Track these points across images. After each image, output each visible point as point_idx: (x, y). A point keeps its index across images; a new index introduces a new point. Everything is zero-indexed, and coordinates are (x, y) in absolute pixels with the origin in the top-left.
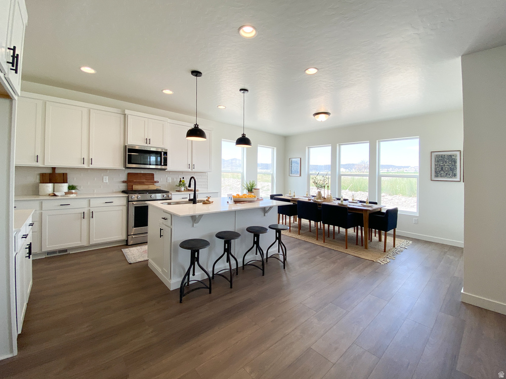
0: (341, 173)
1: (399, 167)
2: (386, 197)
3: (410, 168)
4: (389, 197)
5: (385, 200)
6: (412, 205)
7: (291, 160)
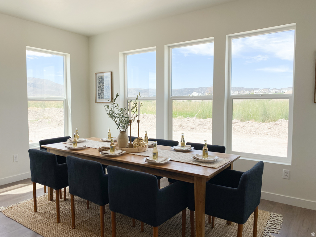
0: (173, 95)
1: (250, 90)
2: (237, 124)
3: (260, 89)
4: (241, 124)
5: (237, 127)
6: (266, 131)
7: (98, 75)
